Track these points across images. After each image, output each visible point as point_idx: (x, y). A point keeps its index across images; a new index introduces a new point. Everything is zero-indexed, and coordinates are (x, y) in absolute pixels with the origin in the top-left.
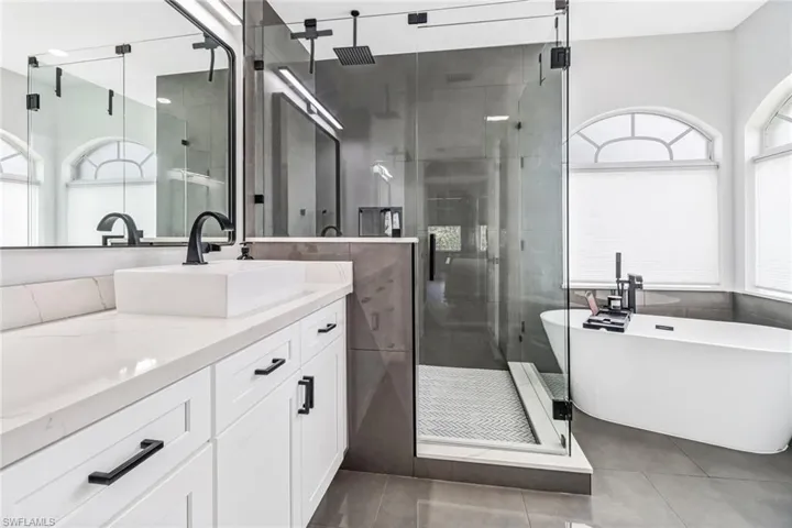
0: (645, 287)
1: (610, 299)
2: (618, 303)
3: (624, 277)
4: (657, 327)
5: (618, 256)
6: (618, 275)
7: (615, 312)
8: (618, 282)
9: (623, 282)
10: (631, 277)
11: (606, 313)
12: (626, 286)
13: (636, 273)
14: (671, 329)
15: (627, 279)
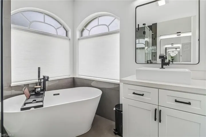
1: (36, 88)
2: (39, 89)
3: (41, 77)
4: (54, 95)
5: (39, 68)
6: (39, 76)
7: (38, 94)
8: (39, 79)
9: (41, 79)
10: (44, 77)
11: (34, 95)
12: (42, 80)
13: (46, 75)
14: (59, 94)
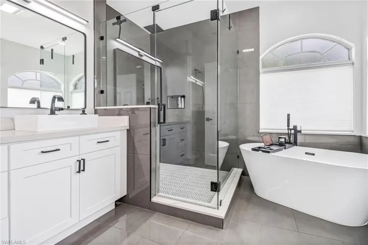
0: (303, 132)
1: (279, 138)
2: (283, 140)
3: (291, 127)
4: (306, 153)
5: (289, 115)
6: (288, 126)
7: (282, 145)
8: (288, 129)
10: (295, 127)
11: (278, 145)
12: (293, 131)
14: (314, 154)
15: (292, 128)
